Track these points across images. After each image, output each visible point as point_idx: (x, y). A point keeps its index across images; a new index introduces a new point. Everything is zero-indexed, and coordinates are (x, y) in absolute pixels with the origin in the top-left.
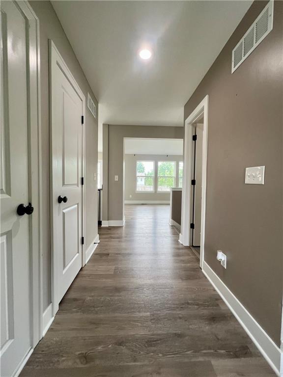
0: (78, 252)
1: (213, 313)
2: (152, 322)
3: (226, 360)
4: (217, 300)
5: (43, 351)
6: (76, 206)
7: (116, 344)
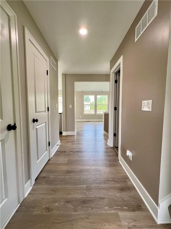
0: (47, 151)
1: (123, 186)
2: (87, 191)
3: (127, 212)
4: (126, 178)
5: (25, 205)
6: (45, 123)
7: (65, 202)
